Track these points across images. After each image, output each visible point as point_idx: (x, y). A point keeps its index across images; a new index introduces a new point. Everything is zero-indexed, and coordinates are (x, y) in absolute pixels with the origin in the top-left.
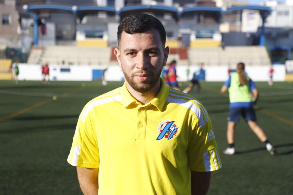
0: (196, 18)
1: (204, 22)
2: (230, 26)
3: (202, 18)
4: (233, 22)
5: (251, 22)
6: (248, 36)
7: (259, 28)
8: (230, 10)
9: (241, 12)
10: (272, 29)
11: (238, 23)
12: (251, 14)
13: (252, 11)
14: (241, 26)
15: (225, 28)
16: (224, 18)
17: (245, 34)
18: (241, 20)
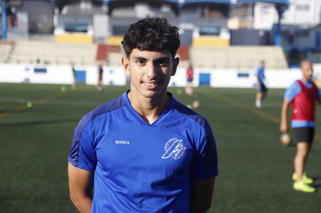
0: (199, 11)
1: (209, 16)
2: (240, 22)
3: (207, 11)
4: (244, 16)
5: (265, 17)
6: (262, 34)
7: (274, 25)
8: (240, 3)
9: (253, 5)
10: (290, 26)
11: (250, 18)
12: (266, 8)
13: (267, 4)
14: (253, 22)
15: (234, 23)
16: (233, 12)
17: (257, 31)
18: (253, 14)
